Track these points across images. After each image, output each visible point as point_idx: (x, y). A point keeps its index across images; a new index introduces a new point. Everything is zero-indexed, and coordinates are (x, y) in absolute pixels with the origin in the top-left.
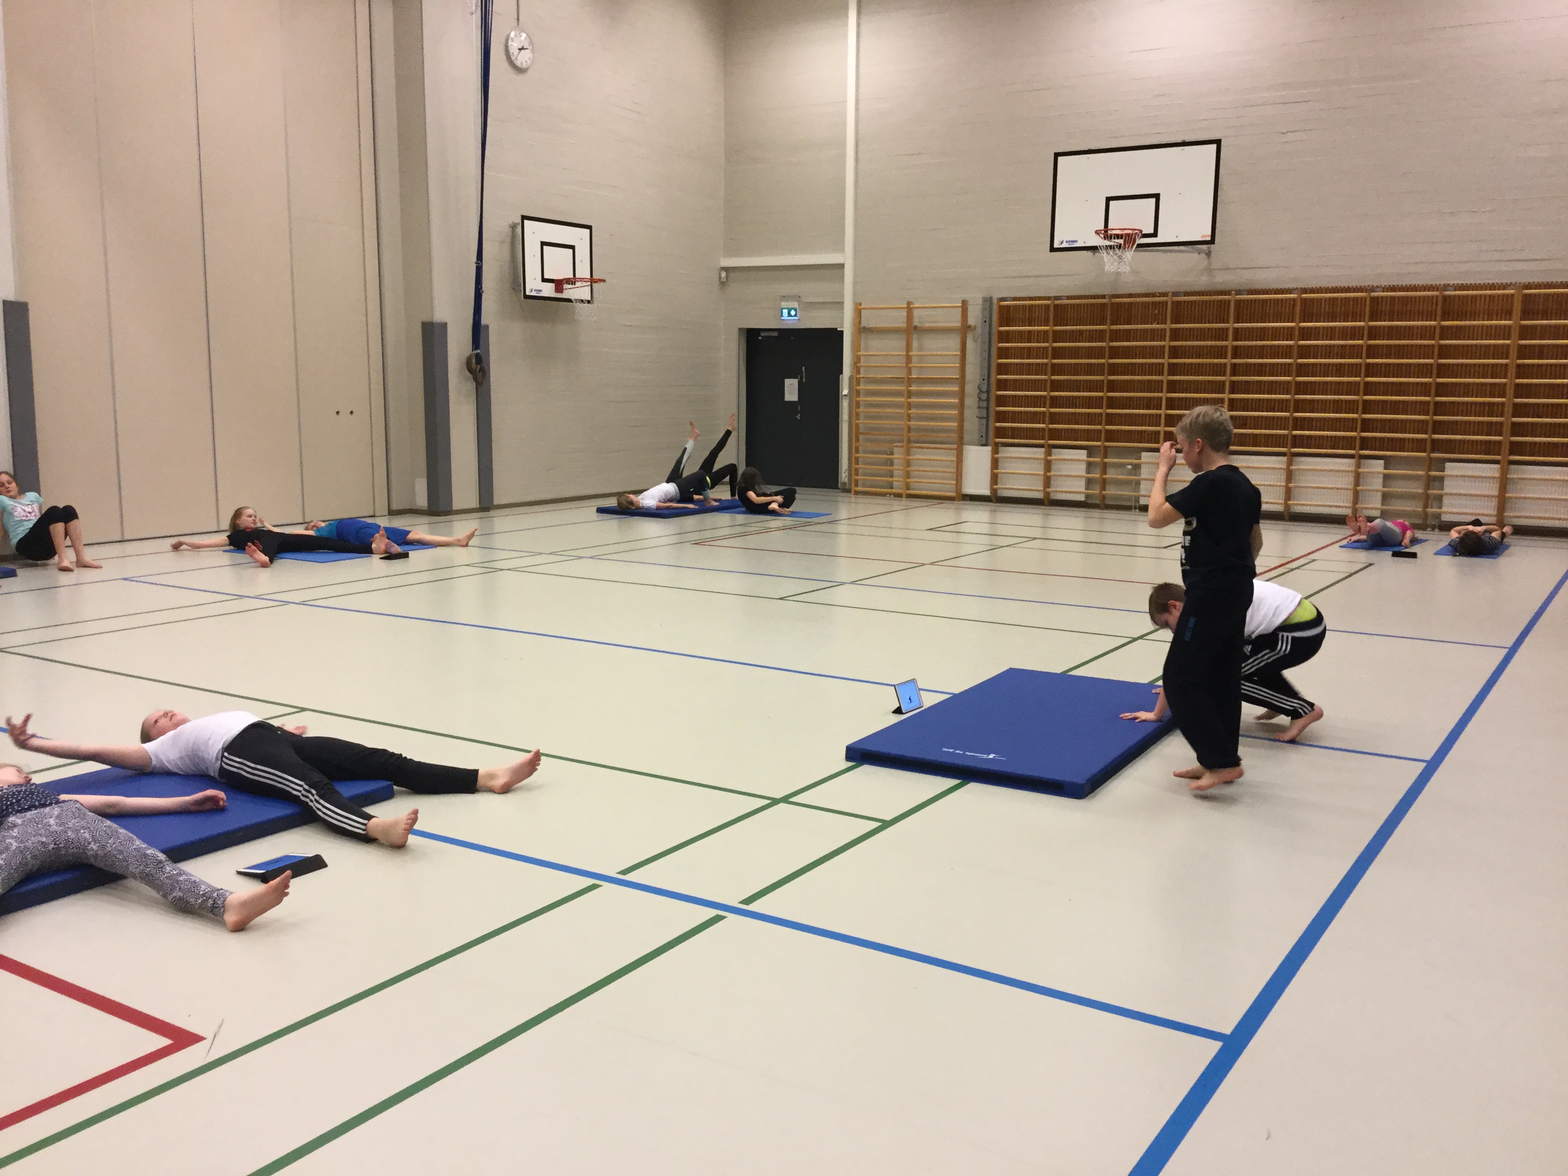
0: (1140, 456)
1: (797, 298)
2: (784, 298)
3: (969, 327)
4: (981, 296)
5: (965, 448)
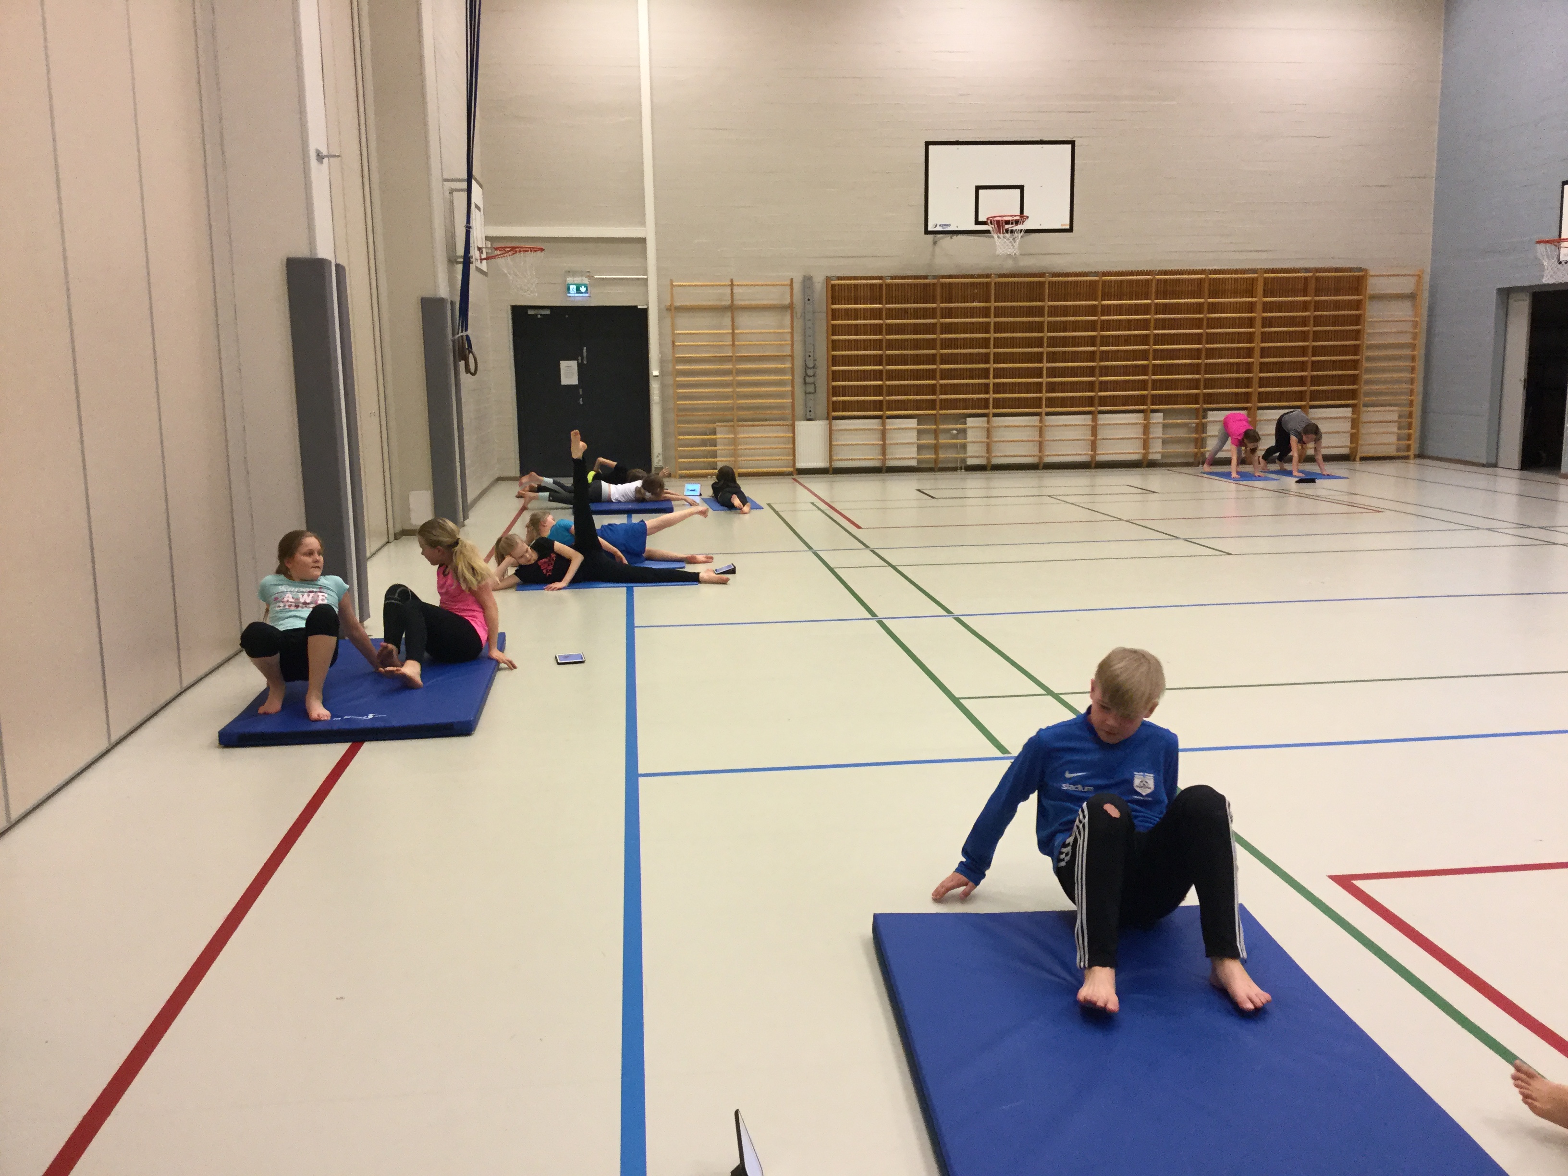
0: (966, 422)
1: (586, 273)
4: (802, 275)
5: (797, 423)
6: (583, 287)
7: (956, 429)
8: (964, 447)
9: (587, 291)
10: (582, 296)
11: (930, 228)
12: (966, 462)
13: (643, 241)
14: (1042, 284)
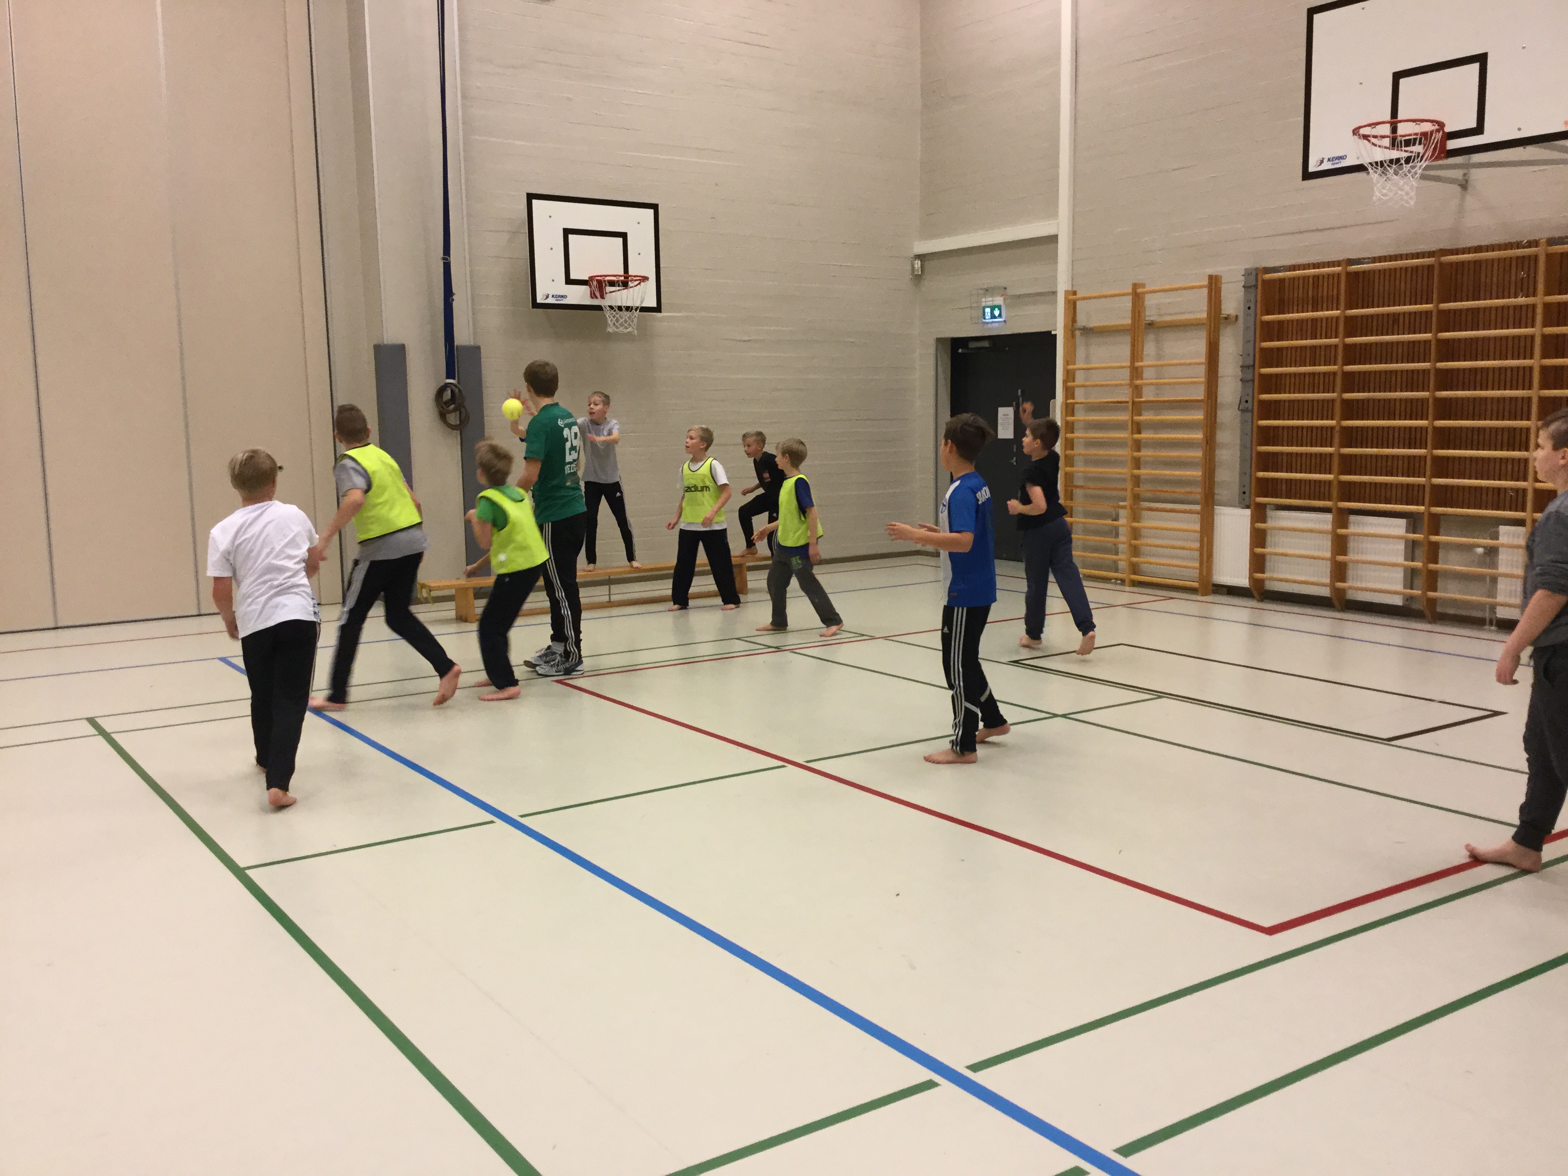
0: (1498, 533)
1: (1003, 290)
2: (988, 291)
4: (1245, 267)
6: (997, 309)
7: (1484, 547)
8: (1494, 580)
9: (1000, 316)
10: (998, 322)
11: (1312, 168)
12: (1495, 613)
13: (1053, 239)
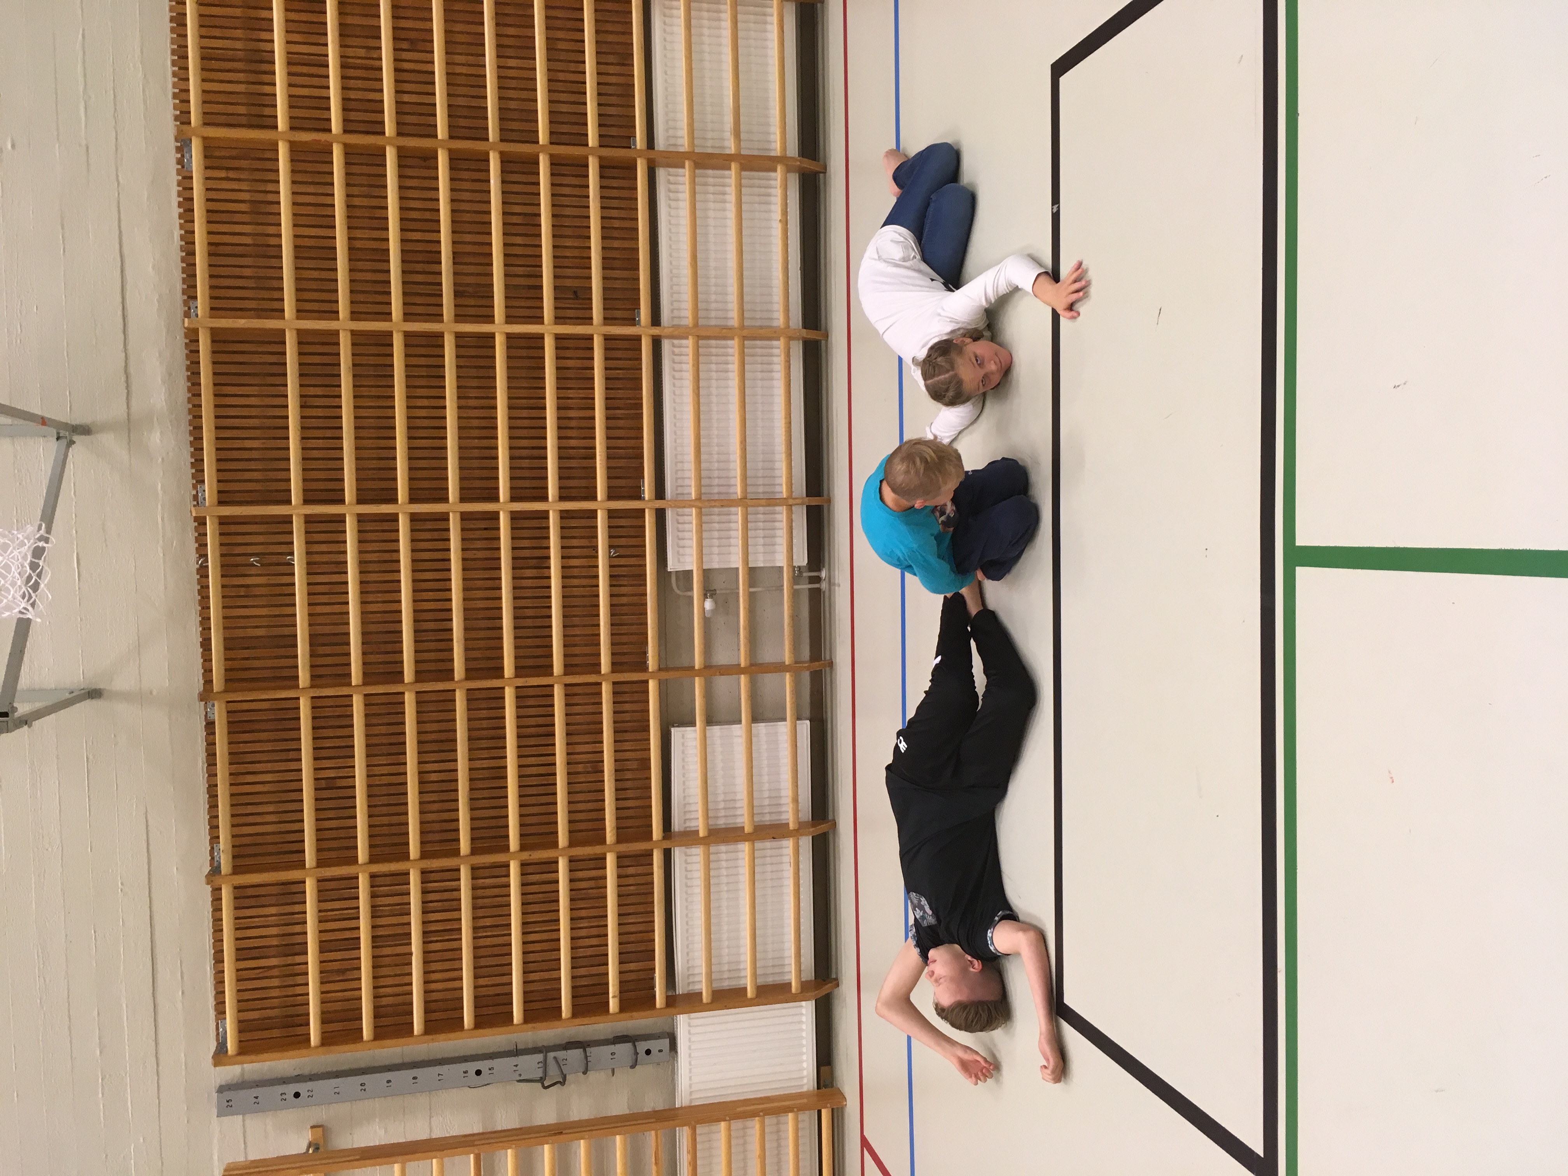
0: (680, 574)
3: (317, 1149)
4: (215, 1122)
5: (683, 1099)
7: (705, 598)
12: (802, 569)
14: (218, 338)
